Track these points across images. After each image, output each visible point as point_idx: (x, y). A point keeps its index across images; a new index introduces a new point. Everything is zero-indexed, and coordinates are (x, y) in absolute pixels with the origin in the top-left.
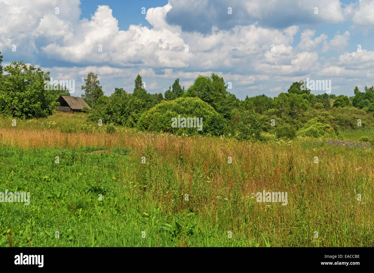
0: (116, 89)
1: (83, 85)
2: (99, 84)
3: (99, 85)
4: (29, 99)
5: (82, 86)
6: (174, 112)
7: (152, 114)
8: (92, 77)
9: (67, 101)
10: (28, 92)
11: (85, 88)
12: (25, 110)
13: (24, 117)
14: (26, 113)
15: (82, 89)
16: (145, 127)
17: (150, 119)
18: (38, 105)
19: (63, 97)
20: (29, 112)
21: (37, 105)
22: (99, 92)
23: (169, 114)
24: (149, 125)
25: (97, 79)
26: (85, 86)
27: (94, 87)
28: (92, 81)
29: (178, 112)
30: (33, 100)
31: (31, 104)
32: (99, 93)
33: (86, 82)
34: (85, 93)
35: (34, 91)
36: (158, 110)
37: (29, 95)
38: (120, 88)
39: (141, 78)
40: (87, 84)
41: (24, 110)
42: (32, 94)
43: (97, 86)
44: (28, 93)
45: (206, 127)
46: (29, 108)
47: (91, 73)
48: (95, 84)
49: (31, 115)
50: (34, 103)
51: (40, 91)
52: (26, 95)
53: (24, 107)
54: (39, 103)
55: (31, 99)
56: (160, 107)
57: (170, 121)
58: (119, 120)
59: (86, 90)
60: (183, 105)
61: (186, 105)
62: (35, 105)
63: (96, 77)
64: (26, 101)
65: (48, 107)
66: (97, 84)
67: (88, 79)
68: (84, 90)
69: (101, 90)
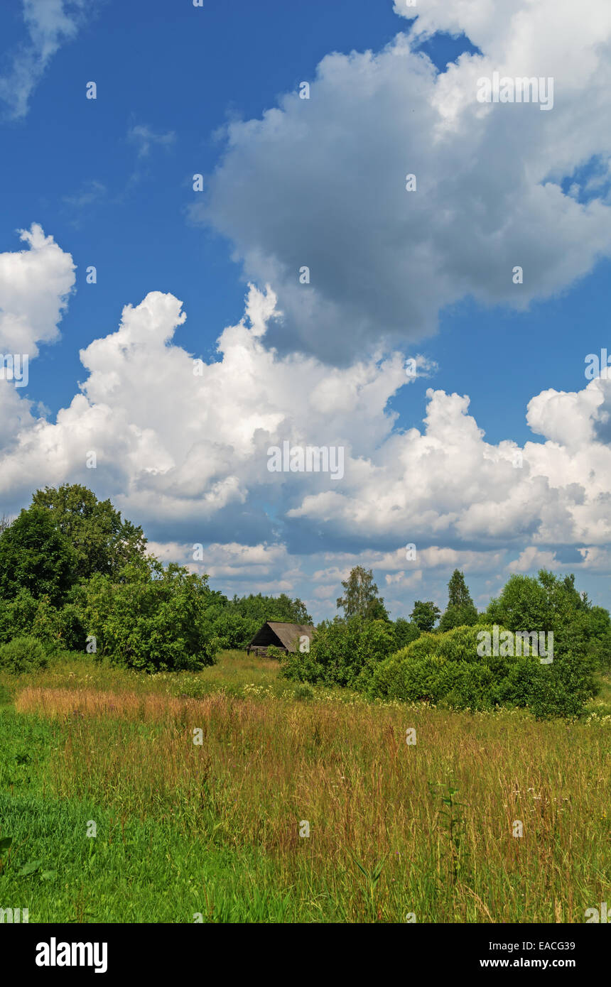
0: (416, 604)
1: (339, 597)
2: (376, 592)
3: (378, 596)
4: (162, 633)
5: (338, 600)
6: (441, 658)
7: (399, 662)
8: (360, 577)
9: (278, 634)
10: (159, 617)
11: (345, 602)
12: (154, 655)
13: (152, 667)
14: (156, 661)
15: (339, 606)
16: (383, 691)
17: (393, 673)
18: (178, 645)
19: (271, 625)
20: (162, 660)
21: (176, 645)
22: (377, 611)
23: (430, 662)
24: (389, 686)
25: (373, 582)
26: (344, 599)
27: (365, 599)
28: (361, 586)
29: (449, 657)
30: (169, 635)
31: (164, 641)
32: (376, 613)
33: (347, 589)
34: (346, 616)
35: (171, 615)
36: (413, 654)
37: (162, 625)
38: (426, 602)
39: (462, 578)
40: (350, 594)
41: (151, 655)
42: (167, 623)
43: (372, 599)
44: (160, 619)
45: (509, 690)
46: (162, 652)
47: (358, 568)
48: (367, 595)
49: (165, 665)
50: (172, 640)
51: (183, 616)
52: (156, 623)
53: (151, 648)
54: (180, 639)
55: (166, 631)
56: (416, 647)
57: (431, 677)
58: (341, 675)
59: (347, 606)
60: (463, 643)
61: (469, 643)
62: (172, 645)
63: (370, 577)
64: (155, 635)
65: (205, 649)
66: (372, 593)
67: (351, 583)
68: (341, 608)
69: (381, 608)
